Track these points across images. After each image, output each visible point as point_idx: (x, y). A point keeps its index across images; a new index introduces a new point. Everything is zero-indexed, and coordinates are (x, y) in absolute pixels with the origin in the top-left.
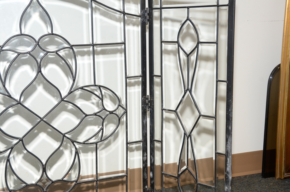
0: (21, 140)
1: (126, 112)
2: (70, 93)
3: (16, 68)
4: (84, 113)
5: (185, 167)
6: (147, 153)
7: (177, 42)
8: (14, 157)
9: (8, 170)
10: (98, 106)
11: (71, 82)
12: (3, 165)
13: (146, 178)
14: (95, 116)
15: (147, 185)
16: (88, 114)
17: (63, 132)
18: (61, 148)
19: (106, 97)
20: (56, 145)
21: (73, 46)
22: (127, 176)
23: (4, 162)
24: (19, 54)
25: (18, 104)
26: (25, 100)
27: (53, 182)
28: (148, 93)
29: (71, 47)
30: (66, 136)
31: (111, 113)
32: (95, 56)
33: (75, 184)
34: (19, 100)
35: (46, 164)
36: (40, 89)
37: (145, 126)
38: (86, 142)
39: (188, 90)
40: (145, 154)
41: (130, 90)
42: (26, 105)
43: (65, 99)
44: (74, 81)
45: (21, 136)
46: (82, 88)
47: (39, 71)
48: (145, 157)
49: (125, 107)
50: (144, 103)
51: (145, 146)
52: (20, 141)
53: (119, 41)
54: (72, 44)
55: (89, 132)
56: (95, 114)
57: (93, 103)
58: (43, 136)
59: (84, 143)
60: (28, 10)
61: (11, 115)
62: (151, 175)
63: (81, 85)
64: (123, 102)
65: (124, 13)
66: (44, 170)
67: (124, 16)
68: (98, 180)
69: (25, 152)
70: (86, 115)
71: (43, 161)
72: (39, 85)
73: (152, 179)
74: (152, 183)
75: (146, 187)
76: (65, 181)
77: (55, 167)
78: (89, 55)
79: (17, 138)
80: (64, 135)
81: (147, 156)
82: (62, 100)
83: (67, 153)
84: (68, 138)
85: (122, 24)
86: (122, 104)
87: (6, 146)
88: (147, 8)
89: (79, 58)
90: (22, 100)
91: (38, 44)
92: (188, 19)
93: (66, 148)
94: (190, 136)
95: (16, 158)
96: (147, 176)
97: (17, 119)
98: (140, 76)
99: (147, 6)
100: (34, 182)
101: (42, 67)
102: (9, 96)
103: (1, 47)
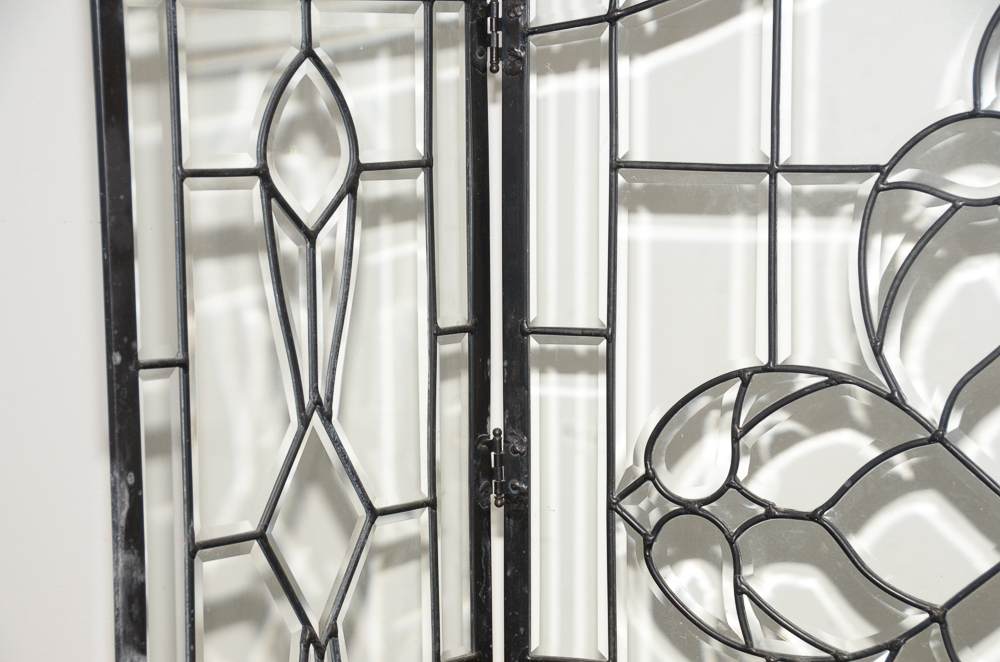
0: (937, 617)
3: (940, 271)
24: (957, 204)
25: (931, 440)
26: (968, 427)
34: (937, 425)
42: (970, 449)
45: (939, 600)
52: (933, 619)
61: (899, 489)
79: (920, 606)
87: (872, 631)
90: (954, 424)
97: (927, 508)
102: (895, 398)
103: (883, 171)
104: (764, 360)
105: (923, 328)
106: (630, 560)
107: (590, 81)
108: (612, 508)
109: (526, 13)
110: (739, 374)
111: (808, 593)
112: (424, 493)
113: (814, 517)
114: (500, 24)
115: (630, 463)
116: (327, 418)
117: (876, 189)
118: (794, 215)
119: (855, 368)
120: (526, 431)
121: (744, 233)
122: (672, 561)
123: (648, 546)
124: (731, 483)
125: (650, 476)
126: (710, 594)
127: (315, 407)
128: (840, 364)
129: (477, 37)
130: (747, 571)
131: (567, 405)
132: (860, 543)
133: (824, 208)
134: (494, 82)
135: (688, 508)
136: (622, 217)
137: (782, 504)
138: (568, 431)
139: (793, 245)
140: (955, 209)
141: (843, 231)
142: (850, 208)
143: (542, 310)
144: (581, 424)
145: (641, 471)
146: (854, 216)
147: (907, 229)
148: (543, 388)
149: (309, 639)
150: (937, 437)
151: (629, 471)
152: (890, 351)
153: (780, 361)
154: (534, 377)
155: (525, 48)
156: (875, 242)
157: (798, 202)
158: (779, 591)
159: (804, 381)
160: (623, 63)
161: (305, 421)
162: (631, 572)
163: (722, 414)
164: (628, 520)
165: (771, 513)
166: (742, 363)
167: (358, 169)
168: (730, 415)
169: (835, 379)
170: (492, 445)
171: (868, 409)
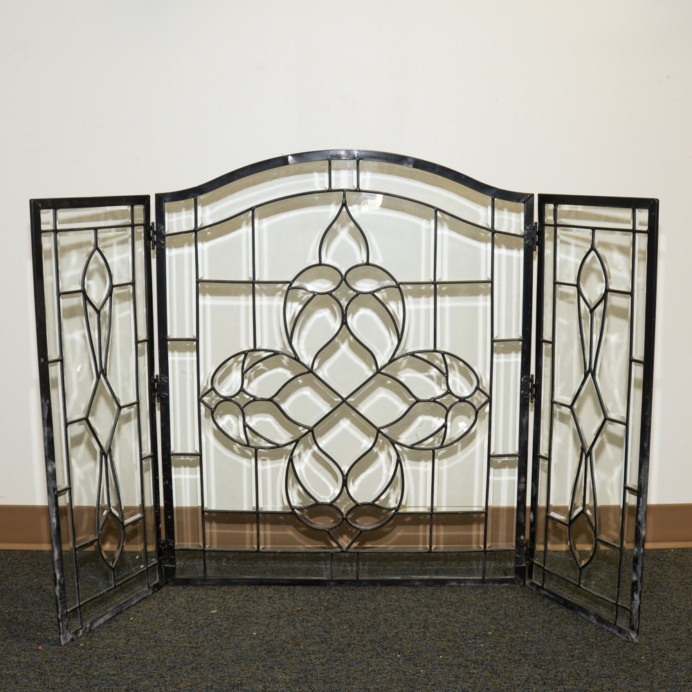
0: (311, 430)
1: (490, 400)
2: (392, 361)
3: (308, 316)
4: (414, 397)
5: (580, 509)
6: (526, 478)
7: (578, 286)
8: (300, 455)
9: (289, 474)
10: (439, 384)
11: (396, 342)
12: (285, 463)
13: (523, 521)
14: (433, 404)
15: (524, 535)
16: (421, 398)
17: (378, 425)
18: (375, 449)
19: (454, 369)
20: (367, 443)
21: (402, 283)
22: (486, 514)
23: (286, 459)
25: (308, 372)
26: (320, 366)
27: (357, 505)
28: (533, 371)
29: (398, 286)
30: (382, 433)
31: (462, 400)
32: (438, 298)
33: (394, 514)
34: (310, 367)
35: (347, 474)
36: (344, 348)
37: (525, 428)
38: (415, 446)
39: (589, 371)
40: (523, 479)
41: (500, 359)
42: (320, 374)
43: (383, 371)
44: (400, 340)
45: (311, 425)
46: (412, 354)
47: (344, 322)
48: (522, 485)
49: (487, 391)
50: (524, 386)
51: (523, 464)
52: (309, 431)
53: (483, 279)
54: (399, 280)
55: (421, 425)
56: (434, 400)
57: (431, 377)
58: (345, 424)
59: (412, 447)
60: (335, 226)
61: (299, 387)
62: (532, 517)
63: (410, 349)
64: (485, 384)
65: (493, 232)
66: (345, 484)
67: (493, 235)
68: (433, 513)
69: (315, 448)
70: (418, 401)
71: (343, 469)
72: (343, 342)
73: (533, 524)
74: (532, 531)
75: (522, 538)
76: (377, 506)
77: (363, 476)
78: (428, 296)
79: (305, 427)
80: (379, 431)
81: (525, 483)
82: (378, 371)
83: (383, 456)
84: (385, 435)
85: (490, 245)
86: (483, 387)
88: (536, 223)
89: (409, 301)
90: (315, 366)
91: (345, 280)
92: (593, 248)
93: (382, 449)
94: (589, 454)
95: (303, 455)
96: (525, 518)
97: (307, 392)
98: (519, 340)
99: (536, 219)
100: (329, 501)
101: (350, 314)
102: (297, 359)
103: (291, 283)
104: (252, 347)
105: (305, 333)
106: (206, 416)
107: (188, 250)
108: (200, 400)
109: (164, 229)
110: (243, 352)
111: (269, 422)
112: (135, 400)
113: (270, 400)
114: (155, 233)
115: (205, 384)
116: (105, 376)
117: (289, 289)
118: (261, 296)
119: (282, 349)
120: (167, 375)
121: (244, 302)
122: (221, 416)
123: (212, 413)
124: (242, 390)
125: (213, 389)
126: (235, 425)
127: (102, 372)
128: (278, 348)
129: (148, 238)
130: (247, 419)
131: (182, 363)
132: (284, 406)
133: (272, 294)
134: (153, 253)
135: (226, 399)
136: (201, 297)
137: (259, 396)
138: (183, 372)
139: (261, 306)
140: (314, 295)
141: (278, 301)
142: (280, 293)
143: (172, 332)
144: (188, 370)
145: (209, 387)
146: (281, 295)
147: (299, 300)
148: (173, 357)
149: (103, 453)
150: (311, 371)
151: (205, 387)
152: (294, 343)
153: (257, 348)
154: (170, 354)
155: (164, 241)
156: (289, 304)
157: (262, 291)
158: (258, 423)
159: (265, 354)
160: (200, 245)
161: (98, 377)
162: (206, 420)
163: (238, 365)
164: (205, 404)
165: (255, 399)
166: (245, 349)
167: (112, 286)
168: (241, 364)
169: (276, 353)
170: (156, 381)
171: (288, 362)
